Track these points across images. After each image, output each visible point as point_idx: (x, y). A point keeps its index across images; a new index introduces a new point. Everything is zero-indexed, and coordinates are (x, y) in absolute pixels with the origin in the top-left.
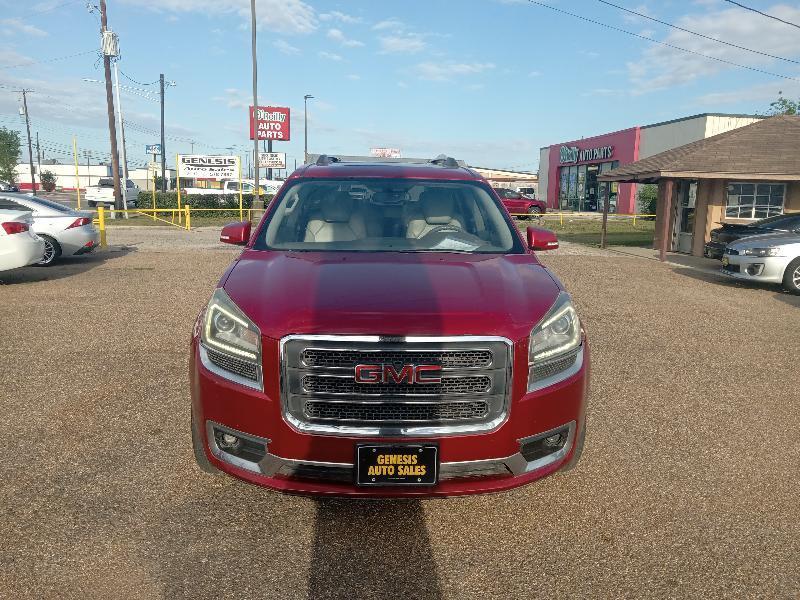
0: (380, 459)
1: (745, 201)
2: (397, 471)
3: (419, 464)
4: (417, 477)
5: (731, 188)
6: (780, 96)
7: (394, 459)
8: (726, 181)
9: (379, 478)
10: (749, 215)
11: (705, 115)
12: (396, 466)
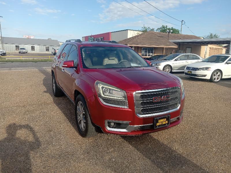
0: (159, 121)
1: (146, 52)
2: (162, 123)
3: (167, 120)
4: (166, 124)
5: (142, 49)
6: (144, 26)
7: (162, 120)
8: (141, 47)
9: (159, 126)
10: (146, 55)
11: (127, 30)
12: (162, 122)
